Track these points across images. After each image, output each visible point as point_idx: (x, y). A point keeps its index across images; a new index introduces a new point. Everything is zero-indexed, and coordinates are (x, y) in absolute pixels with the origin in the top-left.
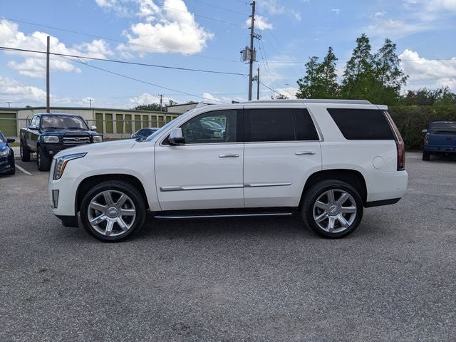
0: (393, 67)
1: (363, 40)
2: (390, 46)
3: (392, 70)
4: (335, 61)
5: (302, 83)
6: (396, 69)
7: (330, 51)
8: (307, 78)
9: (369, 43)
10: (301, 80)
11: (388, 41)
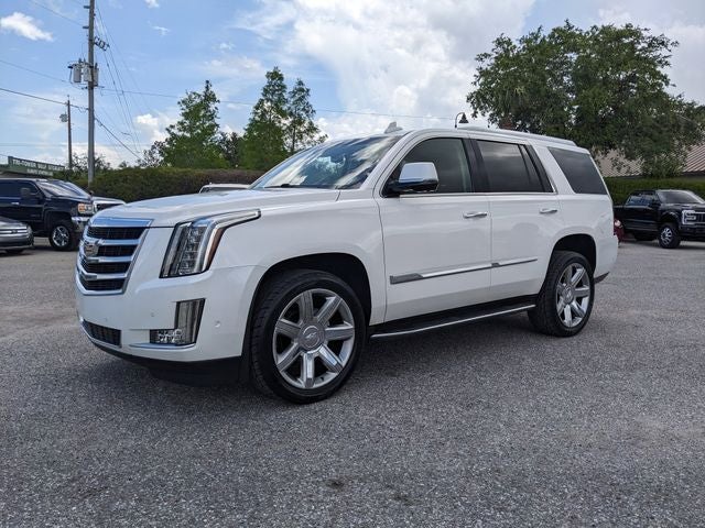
0: (307, 122)
1: (275, 76)
2: (302, 90)
3: (306, 125)
4: (217, 104)
5: (175, 131)
6: (311, 123)
7: (207, 87)
8: (181, 123)
9: (284, 82)
10: (172, 127)
11: (300, 83)
